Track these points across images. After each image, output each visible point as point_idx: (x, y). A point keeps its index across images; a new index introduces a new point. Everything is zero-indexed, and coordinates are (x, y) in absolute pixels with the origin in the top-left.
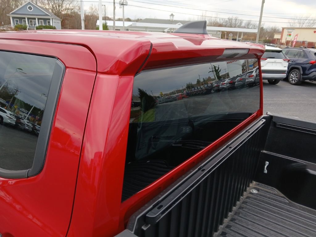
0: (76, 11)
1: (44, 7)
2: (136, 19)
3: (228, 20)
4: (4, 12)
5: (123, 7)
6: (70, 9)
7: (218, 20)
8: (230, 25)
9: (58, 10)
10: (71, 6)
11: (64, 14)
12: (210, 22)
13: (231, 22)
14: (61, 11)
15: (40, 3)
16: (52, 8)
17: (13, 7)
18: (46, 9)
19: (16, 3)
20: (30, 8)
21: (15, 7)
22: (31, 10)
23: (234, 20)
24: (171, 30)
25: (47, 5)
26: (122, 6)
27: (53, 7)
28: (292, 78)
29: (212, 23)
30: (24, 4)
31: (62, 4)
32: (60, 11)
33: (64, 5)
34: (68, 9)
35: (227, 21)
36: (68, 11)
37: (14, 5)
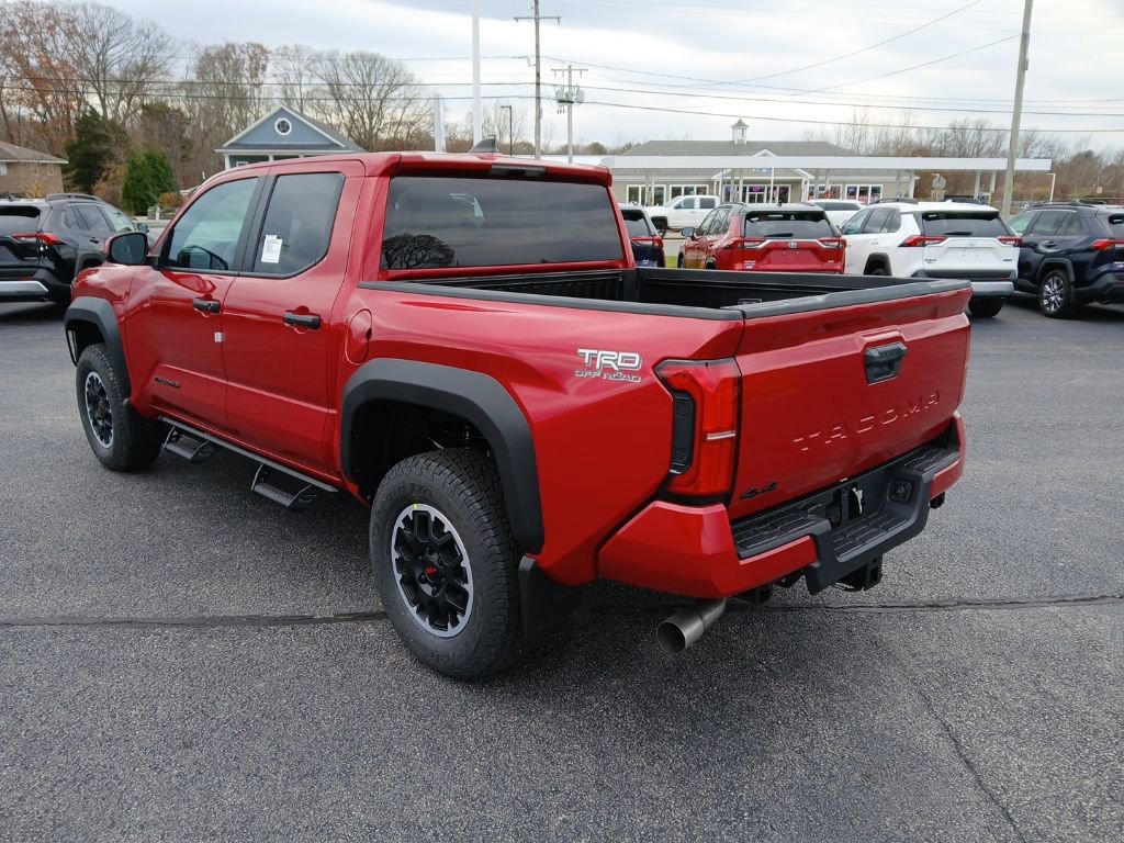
0: (424, 128)
1: (325, 122)
2: (623, 144)
3: (950, 131)
4: (207, 142)
5: (570, 108)
6: (406, 123)
7: (913, 135)
8: (957, 150)
9: (368, 127)
10: (409, 115)
11: (387, 140)
12: (883, 143)
13: (960, 137)
14: (379, 130)
15: (313, 107)
16: (349, 125)
17: (233, 126)
18: (331, 128)
19: (241, 113)
20: (283, 127)
21: (237, 127)
22: (284, 131)
23: (972, 132)
24: (733, 176)
25: (333, 115)
26: (566, 107)
27: (352, 118)
28: (1047, 298)
29: (891, 145)
30: (265, 115)
31: (381, 108)
32: (375, 131)
33: (387, 112)
34: (400, 123)
35: (946, 136)
36: (401, 128)
37: (235, 120)
